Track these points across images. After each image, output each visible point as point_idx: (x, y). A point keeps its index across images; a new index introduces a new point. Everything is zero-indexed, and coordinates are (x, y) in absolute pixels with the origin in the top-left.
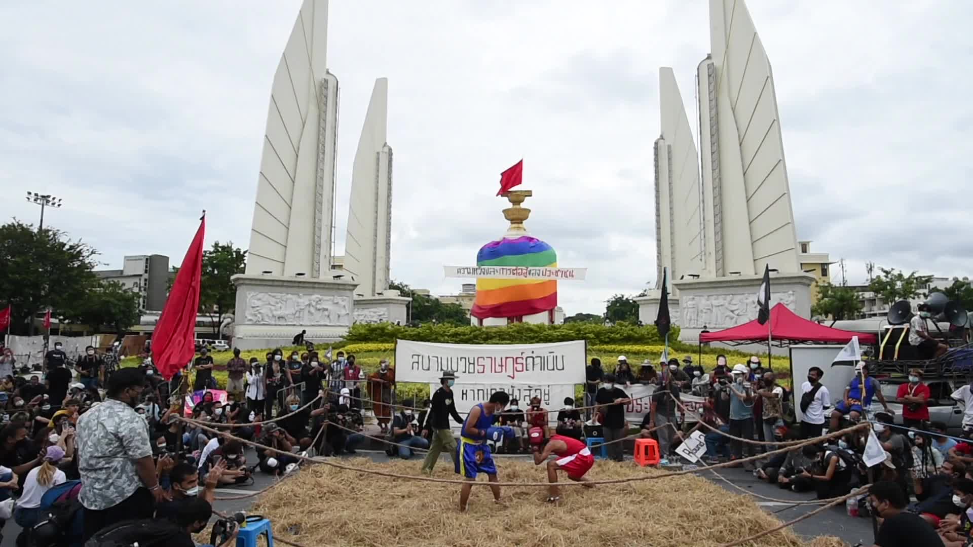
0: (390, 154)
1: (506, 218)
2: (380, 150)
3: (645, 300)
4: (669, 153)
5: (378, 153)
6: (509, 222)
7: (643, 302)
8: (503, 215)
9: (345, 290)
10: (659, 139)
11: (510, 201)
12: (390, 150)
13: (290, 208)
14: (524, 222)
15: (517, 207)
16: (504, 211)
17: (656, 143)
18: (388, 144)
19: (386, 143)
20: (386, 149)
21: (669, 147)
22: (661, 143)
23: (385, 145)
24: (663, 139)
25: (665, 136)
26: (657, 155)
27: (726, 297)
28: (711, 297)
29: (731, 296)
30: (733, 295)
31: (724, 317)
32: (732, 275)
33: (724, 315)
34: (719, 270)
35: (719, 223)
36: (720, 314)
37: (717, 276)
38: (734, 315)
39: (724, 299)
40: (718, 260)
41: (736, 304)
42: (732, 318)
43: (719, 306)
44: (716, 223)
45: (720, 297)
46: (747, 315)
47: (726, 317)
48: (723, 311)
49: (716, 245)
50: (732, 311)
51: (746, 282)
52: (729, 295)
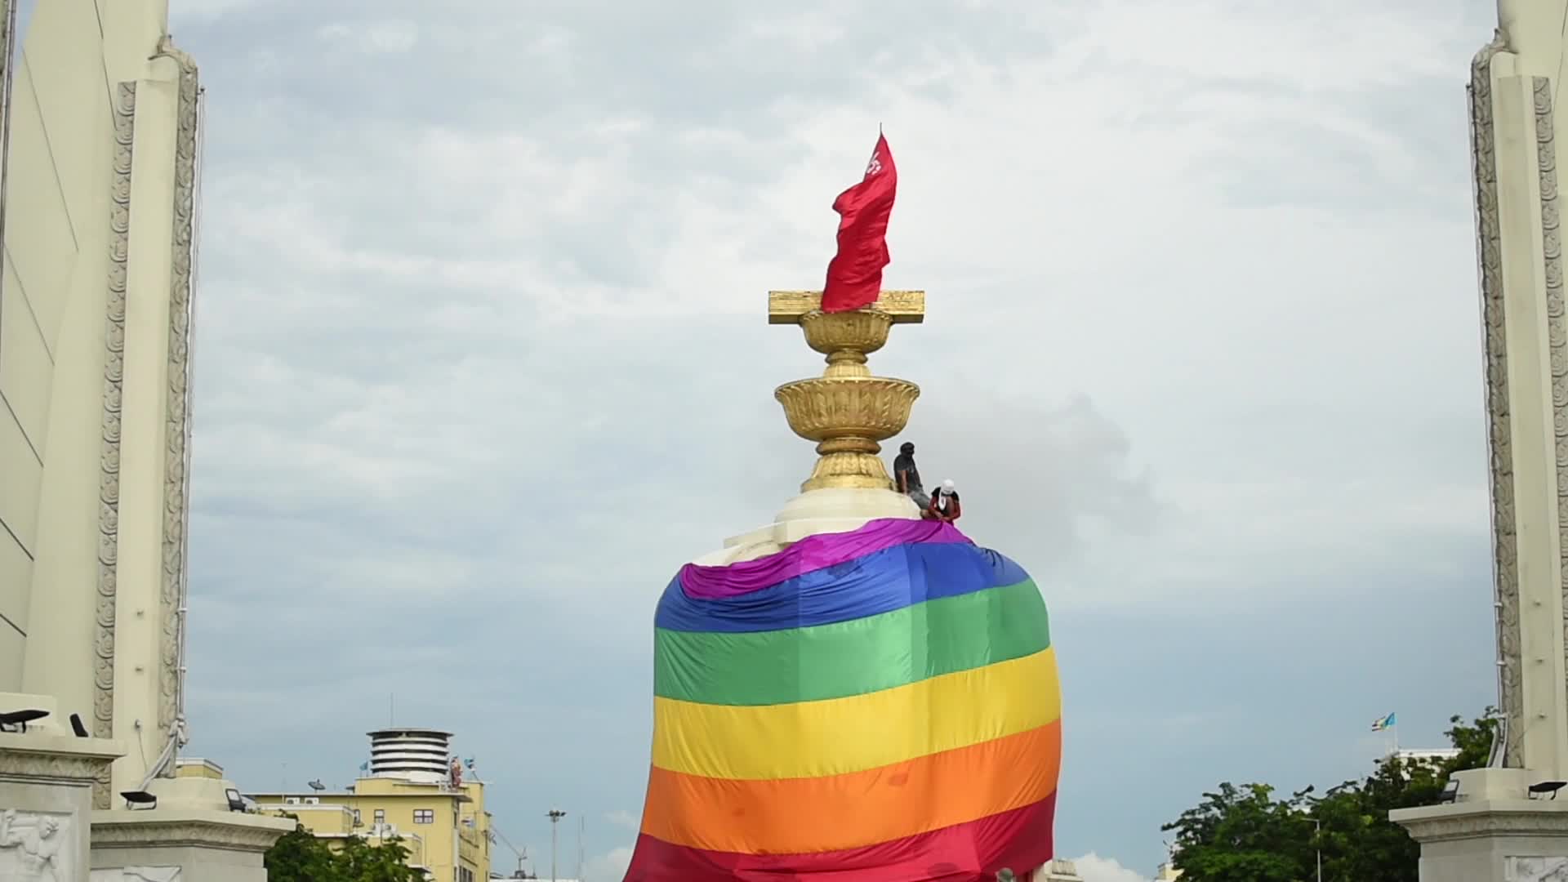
0: (189, 93)
2: (137, 69)
3: (1442, 820)
4: (1542, 114)
5: (129, 89)
7: (1437, 830)
9: (51, 780)
10: (1491, 49)
11: (815, 345)
12: (188, 72)
15: (849, 372)
16: (782, 394)
17: (1481, 69)
18: (178, 44)
20: (167, 70)
21: (1541, 87)
22: (1502, 65)
23: (160, 51)
24: (1509, 48)
25: (1521, 34)
26: (1488, 124)
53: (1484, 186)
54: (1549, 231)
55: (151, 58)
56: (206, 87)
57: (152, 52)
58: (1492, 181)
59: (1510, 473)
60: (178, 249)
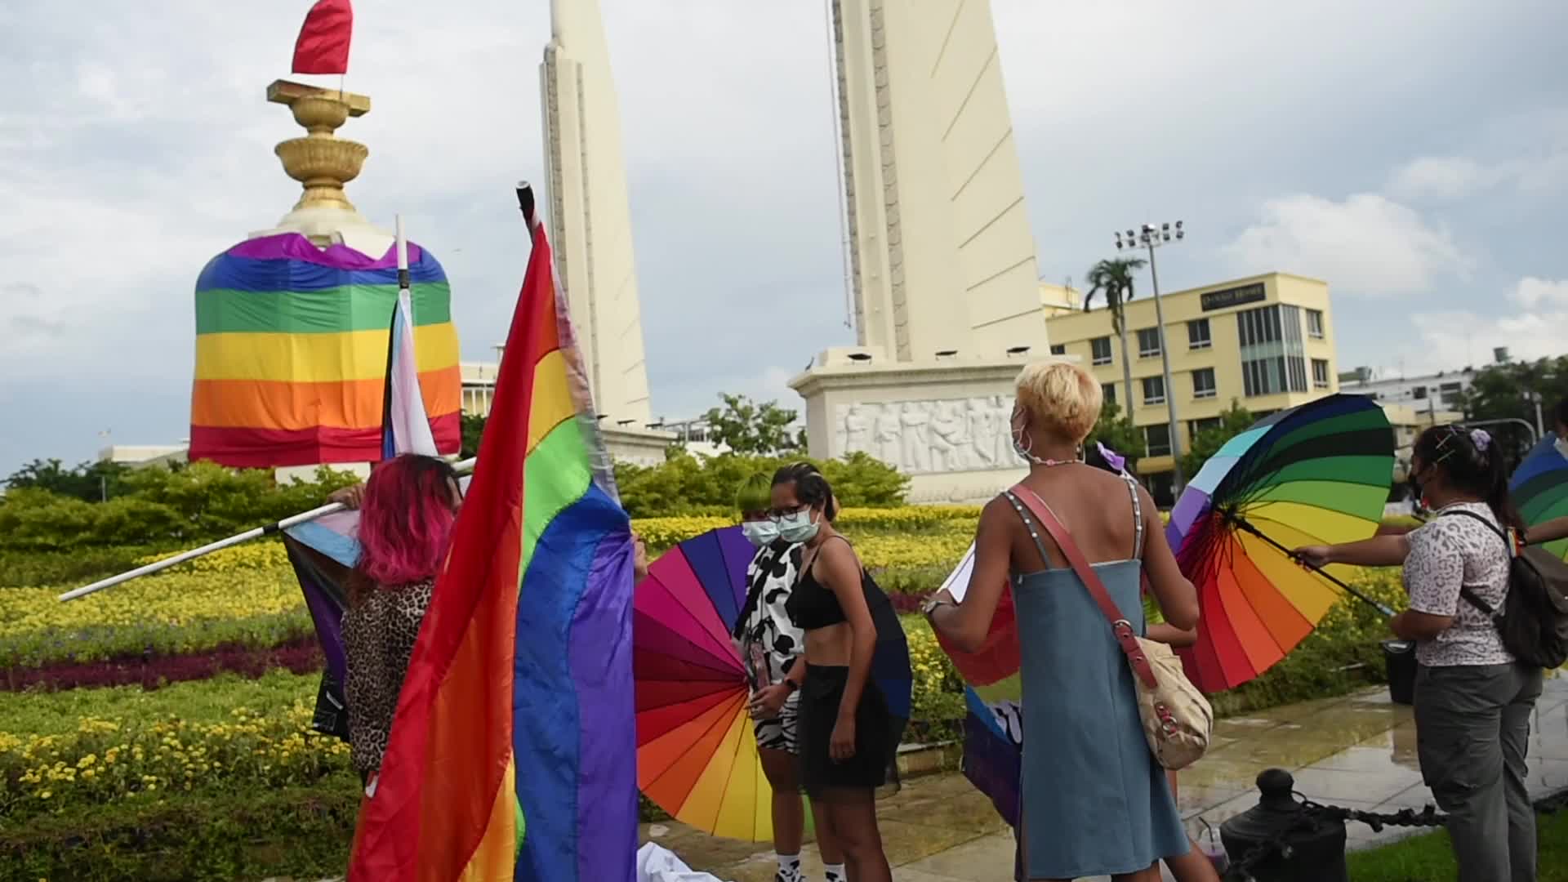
1: (287, 170)
6: (300, 184)
8: (278, 164)
14: (346, 184)
15: (323, 138)
22: (559, 52)
24: (560, 44)
25: (566, 38)
26: (555, 81)
27: (930, 406)
28: (899, 406)
29: (940, 403)
30: (944, 400)
31: (927, 450)
32: (939, 357)
33: (926, 446)
34: (903, 349)
35: (898, 246)
36: (918, 443)
37: (899, 360)
38: (948, 445)
39: (925, 411)
40: (900, 326)
41: (950, 421)
42: (944, 451)
43: (916, 426)
44: (893, 245)
45: (916, 405)
46: (974, 444)
47: (931, 448)
48: (924, 435)
49: (893, 291)
50: (944, 436)
51: (973, 374)
52: (935, 401)
53: (552, 112)
58: (556, 109)
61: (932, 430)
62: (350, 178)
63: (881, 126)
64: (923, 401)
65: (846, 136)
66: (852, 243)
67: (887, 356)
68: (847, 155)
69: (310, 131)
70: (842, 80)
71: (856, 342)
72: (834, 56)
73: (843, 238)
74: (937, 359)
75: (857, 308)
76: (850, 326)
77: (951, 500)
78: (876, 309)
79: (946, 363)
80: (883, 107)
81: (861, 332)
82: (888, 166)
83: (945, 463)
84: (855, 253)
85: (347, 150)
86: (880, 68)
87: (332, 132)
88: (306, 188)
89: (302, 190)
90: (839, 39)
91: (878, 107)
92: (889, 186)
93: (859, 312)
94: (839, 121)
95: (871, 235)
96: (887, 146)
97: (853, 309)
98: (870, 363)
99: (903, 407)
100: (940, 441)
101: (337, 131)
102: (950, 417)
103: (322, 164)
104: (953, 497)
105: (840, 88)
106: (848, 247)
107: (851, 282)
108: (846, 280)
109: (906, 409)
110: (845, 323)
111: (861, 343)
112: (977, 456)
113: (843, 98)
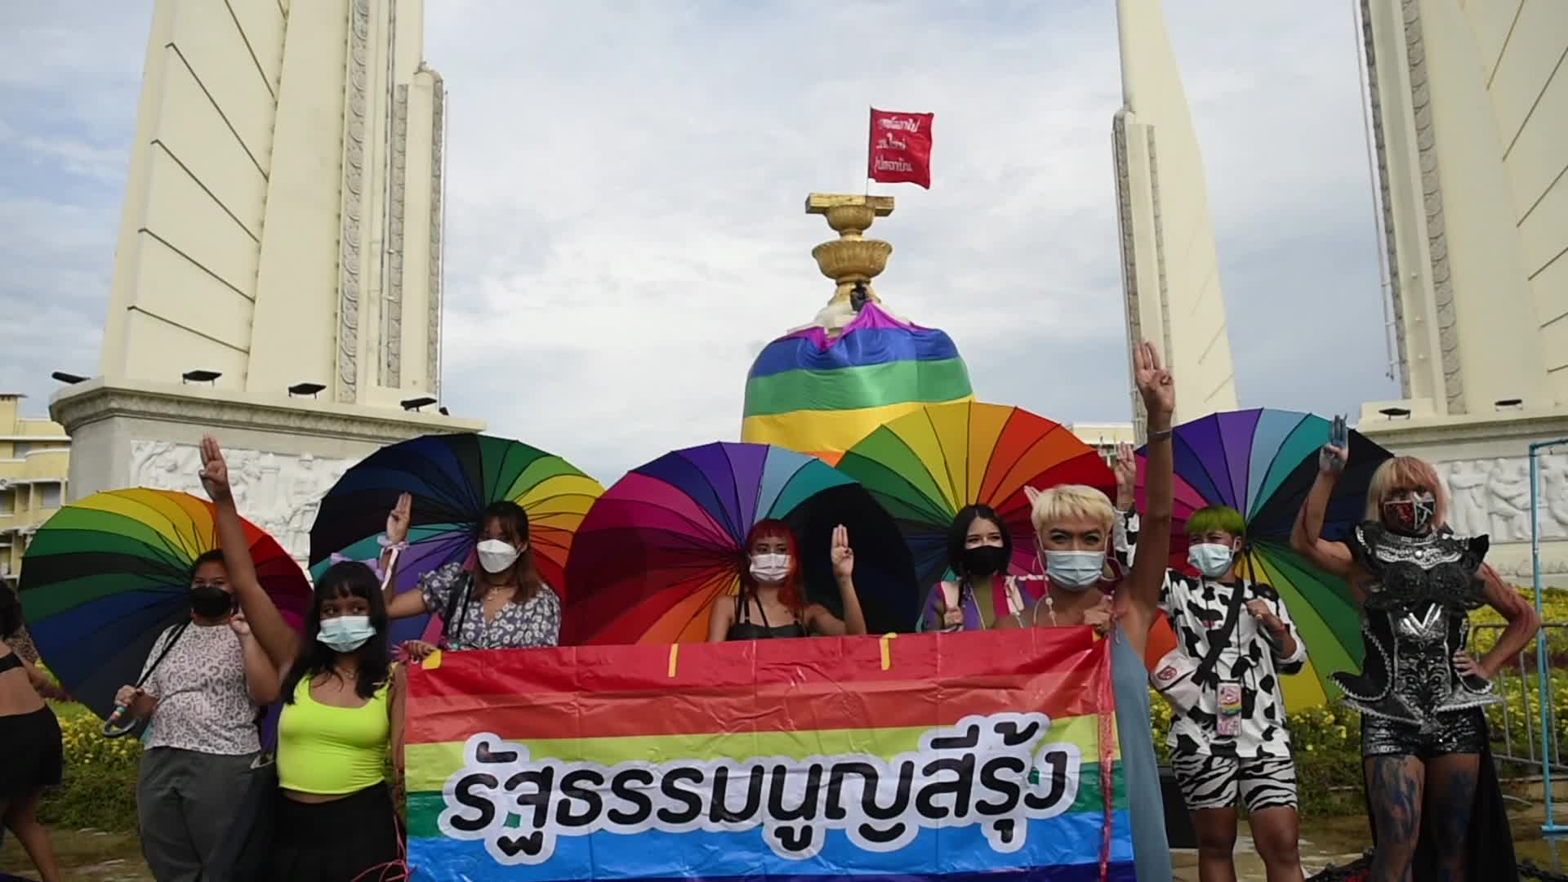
0: (438, 93)
1: (824, 271)
2: (408, 78)
4: (1151, 144)
5: (403, 89)
6: (833, 281)
8: (814, 264)
10: (1123, 111)
11: (834, 226)
12: (438, 81)
13: (266, 178)
14: (873, 280)
15: (854, 239)
16: (816, 251)
17: (1118, 120)
18: (429, 66)
19: (422, 63)
20: (426, 80)
21: (1150, 130)
22: (1129, 119)
23: (420, 70)
24: (1131, 110)
25: (1136, 103)
26: (1124, 147)
27: (1489, 466)
28: (1447, 466)
29: (1502, 461)
30: (1506, 458)
31: (1486, 516)
32: (1499, 407)
33: (1485, 512)
34: (1454, 399)
35: (1447, 283)
36: (1475, 510)
37: (1450, 413)
38: (1514, 510)
39: (1483, 471)
40: (1450, 374)
41: (1515, 482)
42: (1508, 518)
43: (1470, 488)
44: (1438, 283)
45: (1471, 464)
46: (1549, 508)
47: (1490, 514)
48: (1480, 500)
49: (1441, 335)
50: (1507, 500)
51: (1545, 425)
52: (1496, 458)
53: (1122, 179)
54: (1155, 203)
55: (416, 73)
56: (449, 90)
57: (415, 69)
58: (1126, 176)
59: (1139, 324)
60: (434, 179)
61: (1491, 493)
62: (877, 273)
63: (1421, 151)
64: (1478, 459)
65: (1382, 167)
66: (1392, 284)
67: (1435, 408)
68: (1385, 188)
69: (841, 235)
70: (1376, 106)
71: (1401, 397)
72: (1366, 80)
73: (1383, 279)
74: (1498, 410)
75: (1400, 357)
76: (1392, 377)
77: (1517, 575)
78: (1421, 356)
79: (1509, 414)
80: (1424, 129)
81: (1405, 383)
82: (1432, 194)
83: (1510, 532)
84: (1396, 296)
85: (867, 249)
86: (1418, 86)
87: (860, 234)
88: (838, 284)
89: (836, 286)
90: (1371, 63)
91: (1417, 129)
92: (1433, 216)
93: (1403, 361)
94: (1374, 151)
95: (1414, 274)
96: (1430, 173)
97: (1396, 358)
98: (1409, 418)
99: (1452, 467)
100: (1503, 505)
101: (865, 232)
102: (1515, 477)
103: (846, 264)
104: (1520, 573)
105: (1374, 117)
106: (1389, 288)
107: (1393, 329)
108: (1387, 327)
109: (1455, 469)
110: (1387, 375)
111: (1406, 396)
112: (1554, 522)
113: (1378, 126)
